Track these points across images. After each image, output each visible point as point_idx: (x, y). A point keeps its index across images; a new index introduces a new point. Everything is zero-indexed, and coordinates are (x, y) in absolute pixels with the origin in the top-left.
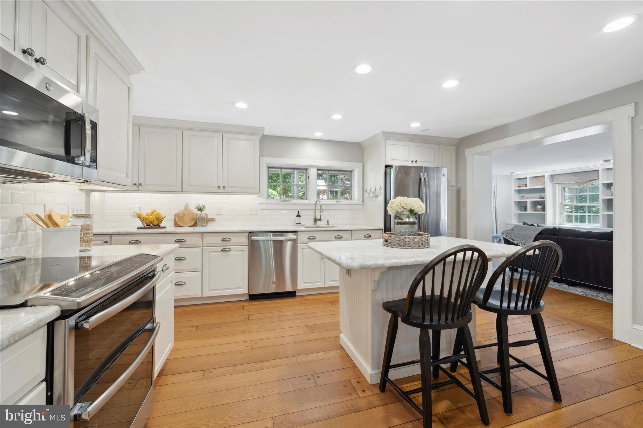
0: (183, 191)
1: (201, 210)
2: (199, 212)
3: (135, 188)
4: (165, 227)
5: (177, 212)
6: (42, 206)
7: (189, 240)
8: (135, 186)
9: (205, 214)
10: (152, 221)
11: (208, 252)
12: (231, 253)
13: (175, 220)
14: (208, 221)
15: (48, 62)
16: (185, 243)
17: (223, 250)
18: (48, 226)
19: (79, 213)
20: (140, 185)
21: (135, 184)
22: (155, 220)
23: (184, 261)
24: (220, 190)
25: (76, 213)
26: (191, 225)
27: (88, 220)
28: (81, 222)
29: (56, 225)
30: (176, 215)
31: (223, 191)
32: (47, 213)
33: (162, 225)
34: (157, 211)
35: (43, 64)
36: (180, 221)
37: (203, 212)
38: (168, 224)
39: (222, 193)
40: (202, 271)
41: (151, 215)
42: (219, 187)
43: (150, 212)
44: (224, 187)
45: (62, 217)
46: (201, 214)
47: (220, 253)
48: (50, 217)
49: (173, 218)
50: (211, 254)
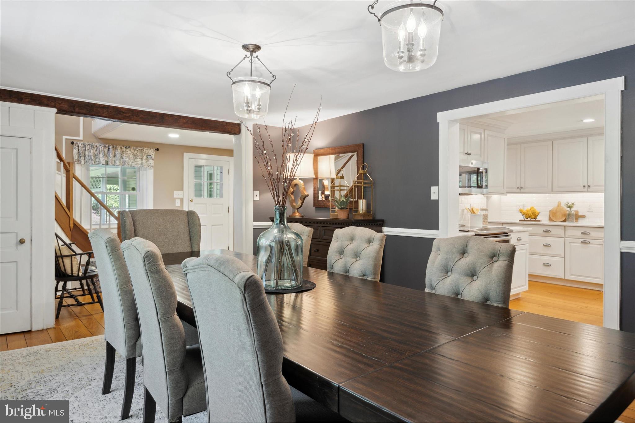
0: (553, 191)
1: (570, 207)
2: (569, 209)
3: (518, 190)
4: (539, 221)
5: (551, 209)
6: (470, 205)
7: (554, 231)
8: (518, 189)
9: (574, 211)
10: (529, 215)
11: (570, 242)
12: (590, 245)
13: (549, 215)
14: (577, 217)
15: (472, 153)
16: (551, 233)
17: (584, 242)
18: (472, 213)
19: (483, 208)
20: (522, 188)
21: (518, 188)
22: (531, 214)
23: (550, 248)
24: (586, 189)
25: (482, 208)
26: (563, 220)
27: (486, 211)
28: (484, 213)
29: (474, 213)
30: (550, 211)
31: (589, 190)
32: (472, 208)
33: (538, 219)
34: (535, 208)
35: (470, 155)
36: (553, 216)
37: (573, 209)
38: (543, 218)
39: (588, 192)
40: (564, 258)
41: (530, 211)
42: (584, 186)
43: (529, 208)
44: (589, 186)
45: (477, 210)
46: (570, 211)
47: (580, 245)
48: (472, 209)
49: (548, 213)
50: (572, 244)
